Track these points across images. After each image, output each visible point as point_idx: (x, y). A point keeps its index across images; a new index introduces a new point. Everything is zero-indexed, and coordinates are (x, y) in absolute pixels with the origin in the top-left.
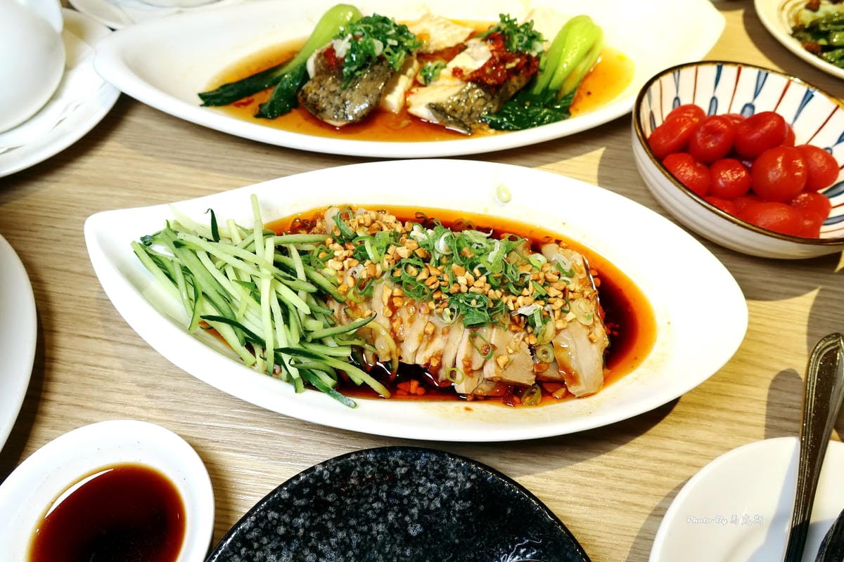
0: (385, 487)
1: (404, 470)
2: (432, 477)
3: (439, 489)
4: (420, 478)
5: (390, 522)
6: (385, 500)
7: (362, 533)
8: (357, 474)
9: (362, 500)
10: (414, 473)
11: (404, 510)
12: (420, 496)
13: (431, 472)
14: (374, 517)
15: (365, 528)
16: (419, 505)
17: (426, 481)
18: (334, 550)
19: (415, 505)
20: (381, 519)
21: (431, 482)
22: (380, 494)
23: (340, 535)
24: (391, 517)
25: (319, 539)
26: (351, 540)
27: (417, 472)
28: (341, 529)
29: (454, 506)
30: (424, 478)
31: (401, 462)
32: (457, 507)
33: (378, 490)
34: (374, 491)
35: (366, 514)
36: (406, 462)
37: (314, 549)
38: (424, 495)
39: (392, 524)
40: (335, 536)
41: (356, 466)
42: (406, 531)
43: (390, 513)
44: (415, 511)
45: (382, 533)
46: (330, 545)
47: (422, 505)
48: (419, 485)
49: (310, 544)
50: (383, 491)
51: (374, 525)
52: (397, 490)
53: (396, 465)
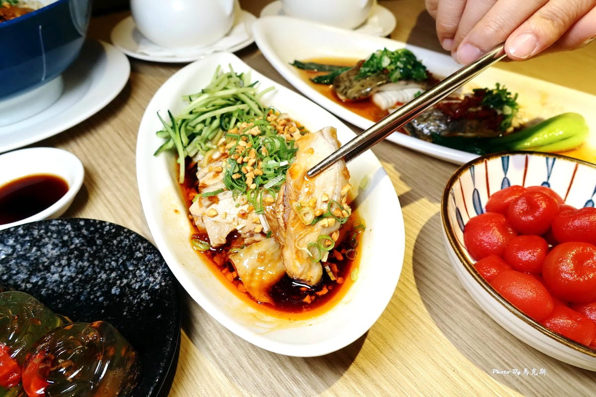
0: (125, 257)
1: (139, 255)
3: (145, 278)
4: (143, 265)
5: (110, 277)
6: (119, 264)
7: (94, 271)
8: (119, 239)
9: (110, 255)
10: (142, 260)
11: (121, 277)
12: (135, 276)
13: (149, 266)
14: (107, 268)
15: (98, 270)
16: (129, 280)
17: (143, 269)
18: (76, 268)
19: (128, 278)
20: (108, 272)
21: (145, 272)
22: (120, 259)
23: (86, 264)
24: (113, 275)
25: (76, 257)
26: (87, 270)
27: (144, 261)
28: (88, 261)
29: (142, 294)
30: (144, 267)
31: (142, 250)
32: (143, 296)
33: (121, 256)
34: (119, 255)
35: (105, 263)
36: (144, 251)
37: (69, 260)
38: (136, 276)
39: (110, 279)
40: (83, 262)
41: (122, 235)
42: (112, 288)
43: (114, 273)
44: (125, 281)
45: (102, 280)
46: (77, 264)
47: (131, 281)
48: (139, 269)
49: (70, 256)
50: (122, 259)
51: (103, 272)
52: (128, 263)
53: (139, 250)
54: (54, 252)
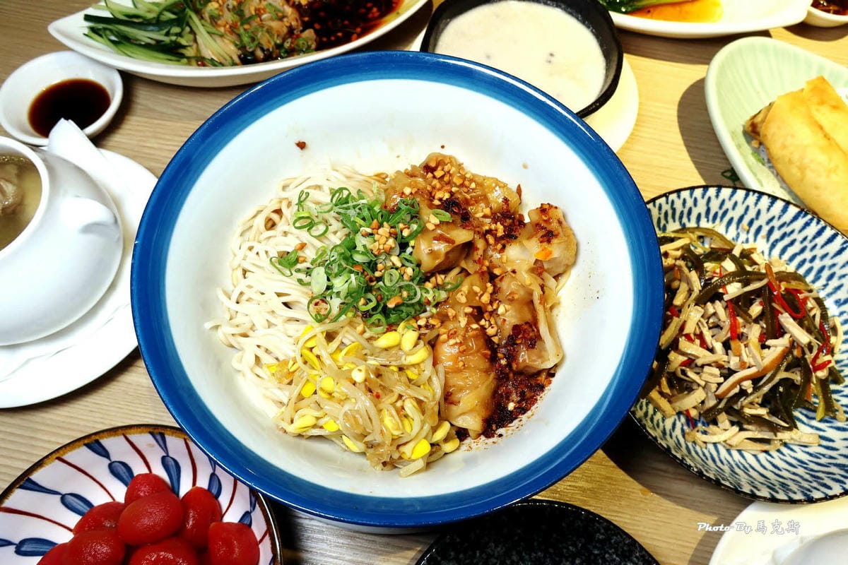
0: (583, 540)
1: (601, 537)
2: (619, 553)
4: (611, 548)
6: (579, 548)
9: (564, 540)
13: (621, 550)
14: (567, 555)
17: (614, 553)
18: (532, 561)
20: (570, 559)
21: (617, 556)
22: (578, 543)
25: (526, 549)
27: (610, 543)
28: (542, 551)
30: (613, 550)
31: (602, 531)
33: (578, 539)
34: (574, 539)
35: (562, 550)
36: (606, 533)
37: (519, 553)
38: (607, 561)
40: (536, 553)
43: (578, 559)
48: (608, 552)
49: (518, 549)
51: (564, 560)
52: (590, 547)
53: (599, 531)
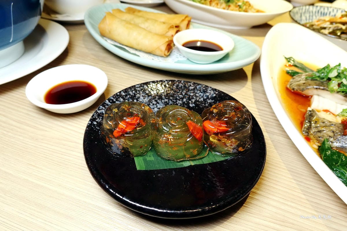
0: (185, 91)
1: (192, 88)
2: (202, 91)
3: (204, 95)
4: (198, 91)
5: (184, 101)
6: (184, 95)
7: (173, 102)
8: (176, 85)
9: (176, 93)
10: (196, 89)
11: (190, 99)
12: (196, 96)
13: (202, 90)
15: (175, 101)
16: (195, 99)
17: (200, 92)
18: (163, 103)
19: (194, 99)
20: (181, 100)
22: (183, 93)
23: (166, 100)
24: (185, 100)
25: (159, 99)
26: (169, 102)
27: (197, 89)
28: (167, 99)
29: (208, 101)
30: (199, 91)
31: (192, 85)
32: (209, 101)
33: (182, 92)
34: (181, 92)
35: (176, 97)
36: (194, 85)
38: (198, 96)
39: (184, 102)
41: (176, 83)
42: (189, 105)
43: (184, 99)
45: (181, 104)
46: (162, 101)
47: (196, 99)
48: (197, 93)
49: (155, 99)
50: (184, 92)
51: (178, 101)
52: (188, 93)
53: (190, 86)
54: (146, 99)
